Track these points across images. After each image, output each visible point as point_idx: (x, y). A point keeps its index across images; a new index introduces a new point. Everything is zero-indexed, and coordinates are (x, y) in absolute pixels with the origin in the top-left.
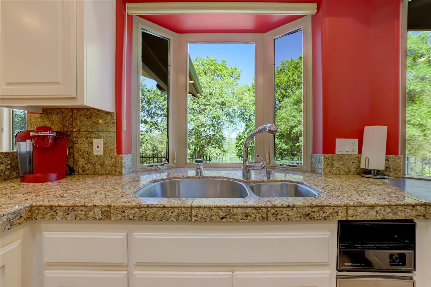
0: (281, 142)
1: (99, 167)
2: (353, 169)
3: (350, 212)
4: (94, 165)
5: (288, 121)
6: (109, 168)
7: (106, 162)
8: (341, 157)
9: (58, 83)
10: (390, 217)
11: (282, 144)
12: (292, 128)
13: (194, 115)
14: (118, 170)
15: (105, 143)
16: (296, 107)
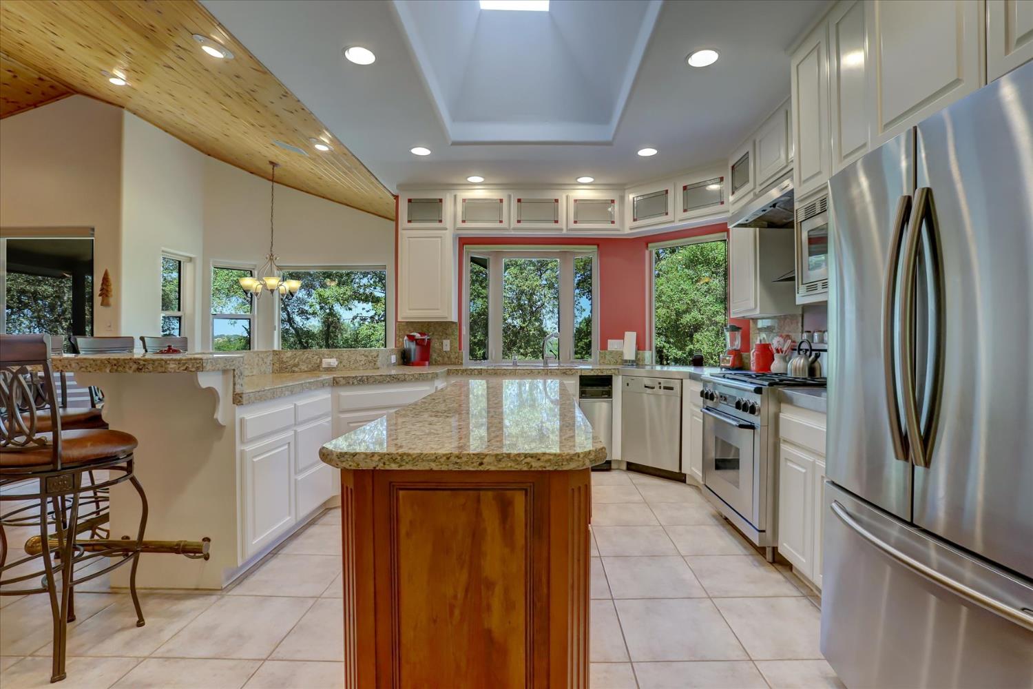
0: (669, 342)
1: (446, 359)
2: (620, 361)
3: (583, 372)
4: (443, 357)
5: (672, 301)
6: (453, 360)
7: (452, 356)
8: (611, 352)
9: (438, 309)
10: (600, 374)
11: (670, 347)
12: (679, 314)
13: (484, 285)
14: (460, 361)
15: (451, 343)
16: (691, 272)
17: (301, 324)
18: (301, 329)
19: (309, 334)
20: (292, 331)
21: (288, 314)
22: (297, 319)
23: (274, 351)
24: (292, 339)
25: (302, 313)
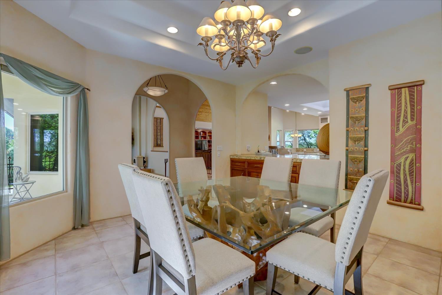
17: (308, 141)
18: (309, 142)
19: (311, 144)
20: (305, 143)
21: (304, 138)
22: (307, 139)
23: (296, 148)
24: (306, 146)
25: (309, 136)
